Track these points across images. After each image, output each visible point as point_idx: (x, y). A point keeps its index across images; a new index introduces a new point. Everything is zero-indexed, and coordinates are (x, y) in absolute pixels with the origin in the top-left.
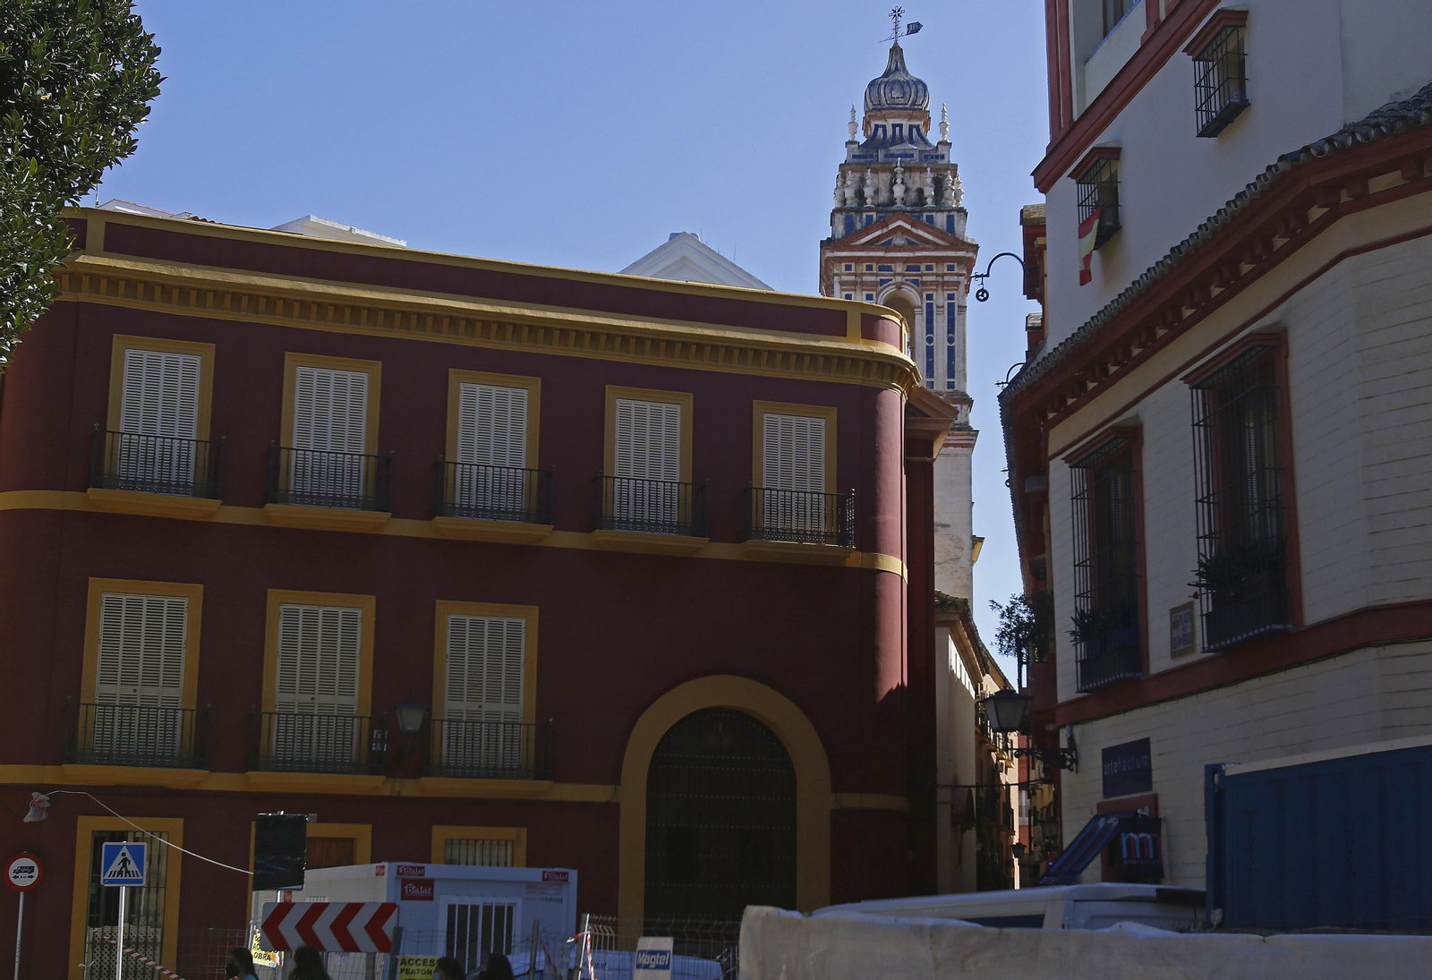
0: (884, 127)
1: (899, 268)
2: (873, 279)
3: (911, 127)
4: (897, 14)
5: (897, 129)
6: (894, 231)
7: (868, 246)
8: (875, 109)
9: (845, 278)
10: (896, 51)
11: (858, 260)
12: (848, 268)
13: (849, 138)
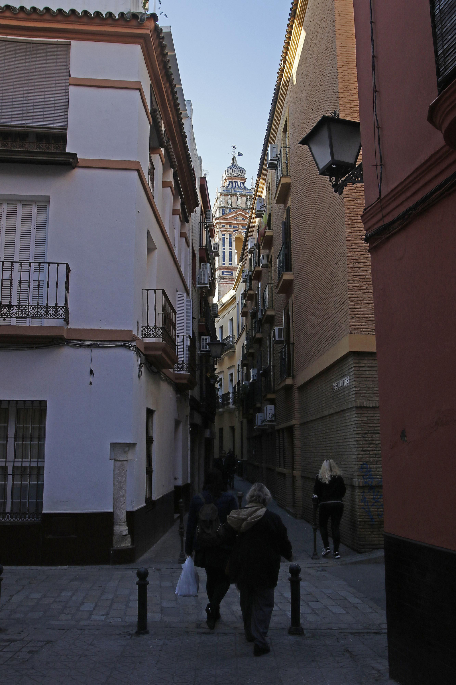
0: (232, 182)
1: (240, 227)
2: (232, 230)
3: (241, 183)
4: (234, 147)
5: (236, 183)
6: (238, 215)
7: (229, 219)
8: (230, 177)
9: (222, 229)
10: (234, 158)
11: (227, 223)
12: (224, 226)
13: (222, 185)
